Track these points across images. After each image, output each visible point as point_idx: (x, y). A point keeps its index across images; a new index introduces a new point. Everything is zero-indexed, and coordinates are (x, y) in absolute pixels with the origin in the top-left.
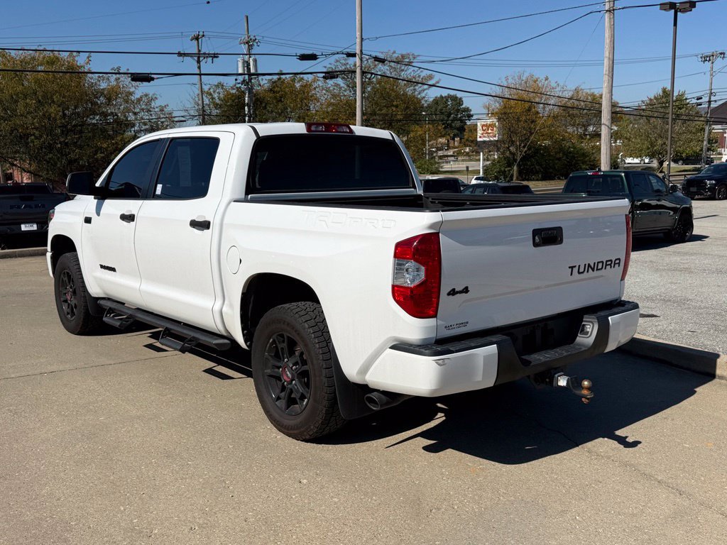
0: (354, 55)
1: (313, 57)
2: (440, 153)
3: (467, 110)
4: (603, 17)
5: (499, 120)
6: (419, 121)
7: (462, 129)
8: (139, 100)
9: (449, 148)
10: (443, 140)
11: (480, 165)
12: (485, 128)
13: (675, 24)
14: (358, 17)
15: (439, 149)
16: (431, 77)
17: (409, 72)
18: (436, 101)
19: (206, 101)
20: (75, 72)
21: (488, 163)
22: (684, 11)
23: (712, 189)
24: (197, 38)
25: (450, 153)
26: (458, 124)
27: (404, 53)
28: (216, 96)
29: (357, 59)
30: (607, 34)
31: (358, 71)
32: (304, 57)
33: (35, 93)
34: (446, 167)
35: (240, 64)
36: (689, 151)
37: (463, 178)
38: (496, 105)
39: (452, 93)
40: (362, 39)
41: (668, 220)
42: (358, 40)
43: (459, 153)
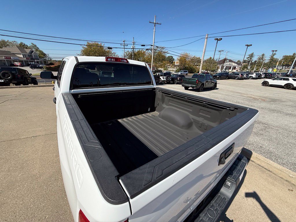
0: (152, 46)
1: (144, 46)
2: (168, 67)
3: (174, 59)
4: (205, 39)
5: (179, 61)
6: (165, 60)
7: (172, 62)
8: (113, 53)
9: (170, 66)
10: (169, 64)
11: (175, 69)
12: (177, 62)
13: (217, 43)
14: (154, 37)
15: (168, 66)
16: (168, 52)
17: (164, 51)
18: (168, 57)
19: (126, 54)
20: (101, 47)
21: (177, 69)
22: (219, 40)
23: (218, 78)
24: (124, 41)
25: (170, 67)
26: (172, 61)
27: (163, 47)
28: (127, 53)
29: (153, 46)
30: (205, 43)
31: (153, 49)
32: (142, 46)
33: (94, 51)
34: (169, 69)
35: (132, 47)
36: (213, 69)
37: (171, 72)
38: (179, 58)
39: (172, 55)
40: (154, 42)
41: (212, 85)
42: (153, 43)
43: (172, 67)
